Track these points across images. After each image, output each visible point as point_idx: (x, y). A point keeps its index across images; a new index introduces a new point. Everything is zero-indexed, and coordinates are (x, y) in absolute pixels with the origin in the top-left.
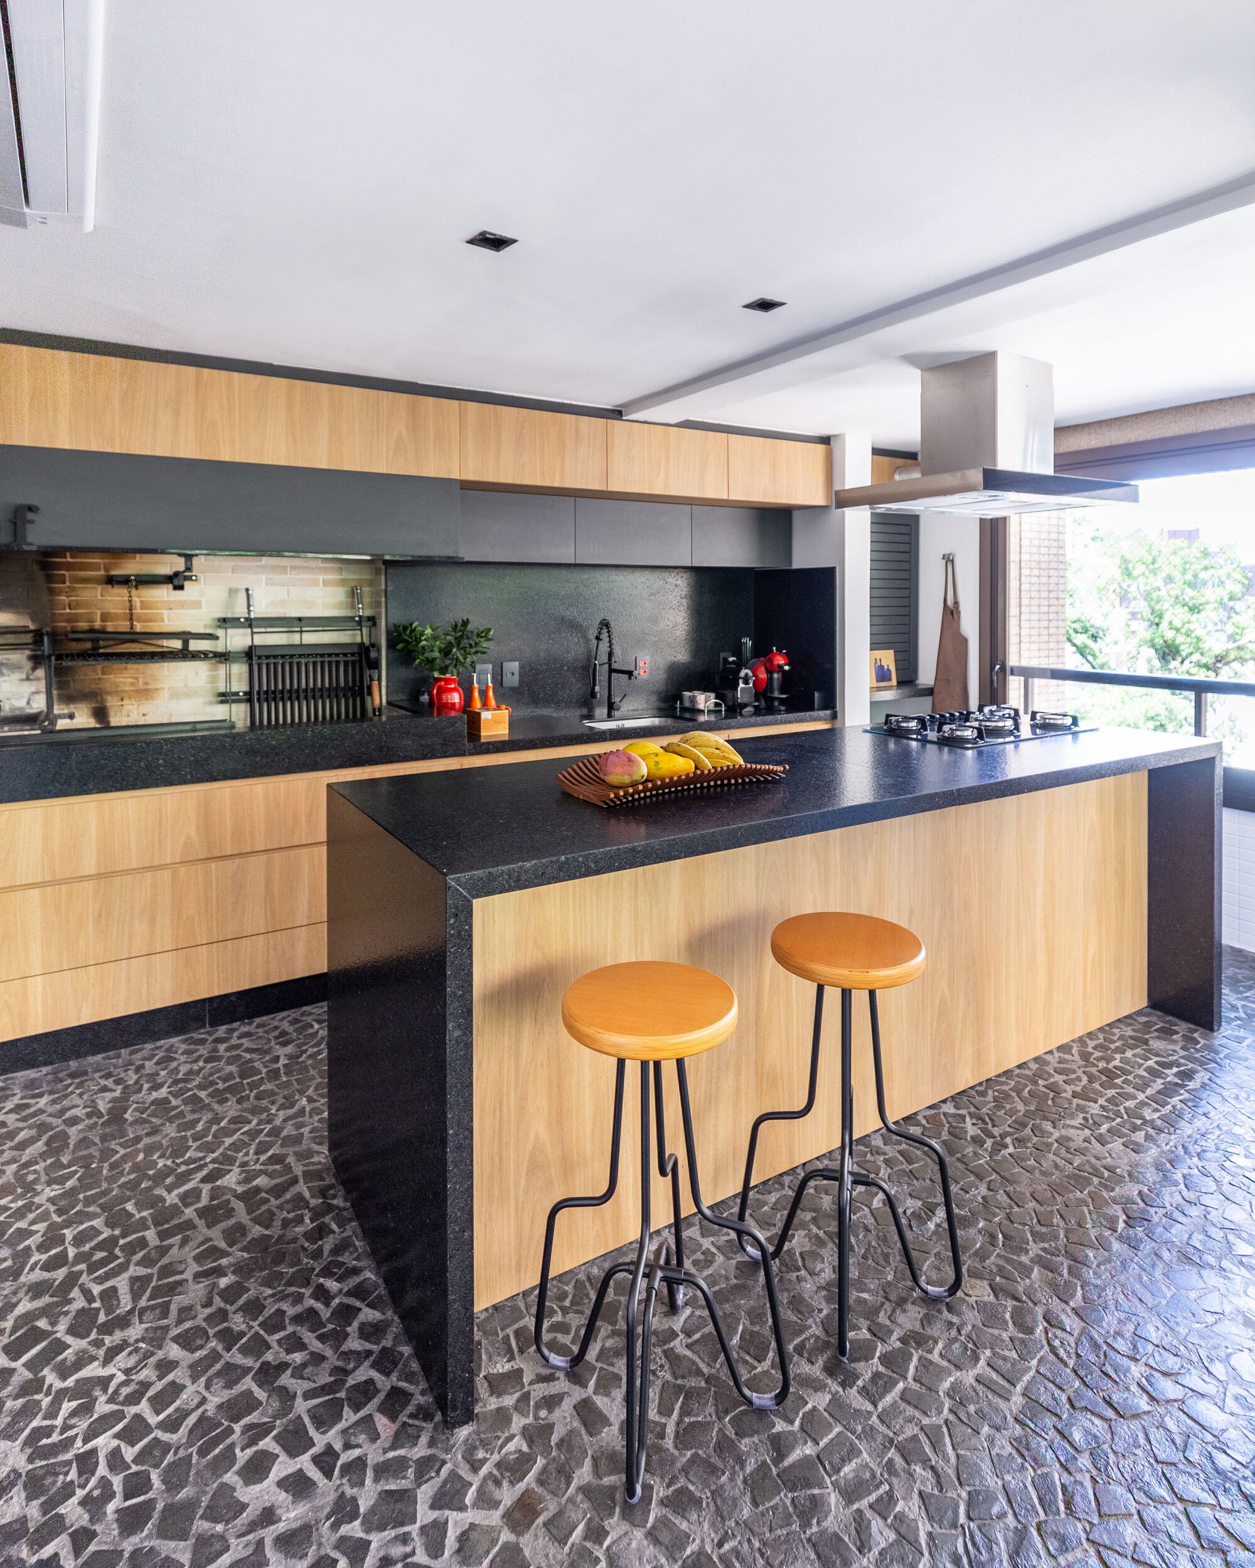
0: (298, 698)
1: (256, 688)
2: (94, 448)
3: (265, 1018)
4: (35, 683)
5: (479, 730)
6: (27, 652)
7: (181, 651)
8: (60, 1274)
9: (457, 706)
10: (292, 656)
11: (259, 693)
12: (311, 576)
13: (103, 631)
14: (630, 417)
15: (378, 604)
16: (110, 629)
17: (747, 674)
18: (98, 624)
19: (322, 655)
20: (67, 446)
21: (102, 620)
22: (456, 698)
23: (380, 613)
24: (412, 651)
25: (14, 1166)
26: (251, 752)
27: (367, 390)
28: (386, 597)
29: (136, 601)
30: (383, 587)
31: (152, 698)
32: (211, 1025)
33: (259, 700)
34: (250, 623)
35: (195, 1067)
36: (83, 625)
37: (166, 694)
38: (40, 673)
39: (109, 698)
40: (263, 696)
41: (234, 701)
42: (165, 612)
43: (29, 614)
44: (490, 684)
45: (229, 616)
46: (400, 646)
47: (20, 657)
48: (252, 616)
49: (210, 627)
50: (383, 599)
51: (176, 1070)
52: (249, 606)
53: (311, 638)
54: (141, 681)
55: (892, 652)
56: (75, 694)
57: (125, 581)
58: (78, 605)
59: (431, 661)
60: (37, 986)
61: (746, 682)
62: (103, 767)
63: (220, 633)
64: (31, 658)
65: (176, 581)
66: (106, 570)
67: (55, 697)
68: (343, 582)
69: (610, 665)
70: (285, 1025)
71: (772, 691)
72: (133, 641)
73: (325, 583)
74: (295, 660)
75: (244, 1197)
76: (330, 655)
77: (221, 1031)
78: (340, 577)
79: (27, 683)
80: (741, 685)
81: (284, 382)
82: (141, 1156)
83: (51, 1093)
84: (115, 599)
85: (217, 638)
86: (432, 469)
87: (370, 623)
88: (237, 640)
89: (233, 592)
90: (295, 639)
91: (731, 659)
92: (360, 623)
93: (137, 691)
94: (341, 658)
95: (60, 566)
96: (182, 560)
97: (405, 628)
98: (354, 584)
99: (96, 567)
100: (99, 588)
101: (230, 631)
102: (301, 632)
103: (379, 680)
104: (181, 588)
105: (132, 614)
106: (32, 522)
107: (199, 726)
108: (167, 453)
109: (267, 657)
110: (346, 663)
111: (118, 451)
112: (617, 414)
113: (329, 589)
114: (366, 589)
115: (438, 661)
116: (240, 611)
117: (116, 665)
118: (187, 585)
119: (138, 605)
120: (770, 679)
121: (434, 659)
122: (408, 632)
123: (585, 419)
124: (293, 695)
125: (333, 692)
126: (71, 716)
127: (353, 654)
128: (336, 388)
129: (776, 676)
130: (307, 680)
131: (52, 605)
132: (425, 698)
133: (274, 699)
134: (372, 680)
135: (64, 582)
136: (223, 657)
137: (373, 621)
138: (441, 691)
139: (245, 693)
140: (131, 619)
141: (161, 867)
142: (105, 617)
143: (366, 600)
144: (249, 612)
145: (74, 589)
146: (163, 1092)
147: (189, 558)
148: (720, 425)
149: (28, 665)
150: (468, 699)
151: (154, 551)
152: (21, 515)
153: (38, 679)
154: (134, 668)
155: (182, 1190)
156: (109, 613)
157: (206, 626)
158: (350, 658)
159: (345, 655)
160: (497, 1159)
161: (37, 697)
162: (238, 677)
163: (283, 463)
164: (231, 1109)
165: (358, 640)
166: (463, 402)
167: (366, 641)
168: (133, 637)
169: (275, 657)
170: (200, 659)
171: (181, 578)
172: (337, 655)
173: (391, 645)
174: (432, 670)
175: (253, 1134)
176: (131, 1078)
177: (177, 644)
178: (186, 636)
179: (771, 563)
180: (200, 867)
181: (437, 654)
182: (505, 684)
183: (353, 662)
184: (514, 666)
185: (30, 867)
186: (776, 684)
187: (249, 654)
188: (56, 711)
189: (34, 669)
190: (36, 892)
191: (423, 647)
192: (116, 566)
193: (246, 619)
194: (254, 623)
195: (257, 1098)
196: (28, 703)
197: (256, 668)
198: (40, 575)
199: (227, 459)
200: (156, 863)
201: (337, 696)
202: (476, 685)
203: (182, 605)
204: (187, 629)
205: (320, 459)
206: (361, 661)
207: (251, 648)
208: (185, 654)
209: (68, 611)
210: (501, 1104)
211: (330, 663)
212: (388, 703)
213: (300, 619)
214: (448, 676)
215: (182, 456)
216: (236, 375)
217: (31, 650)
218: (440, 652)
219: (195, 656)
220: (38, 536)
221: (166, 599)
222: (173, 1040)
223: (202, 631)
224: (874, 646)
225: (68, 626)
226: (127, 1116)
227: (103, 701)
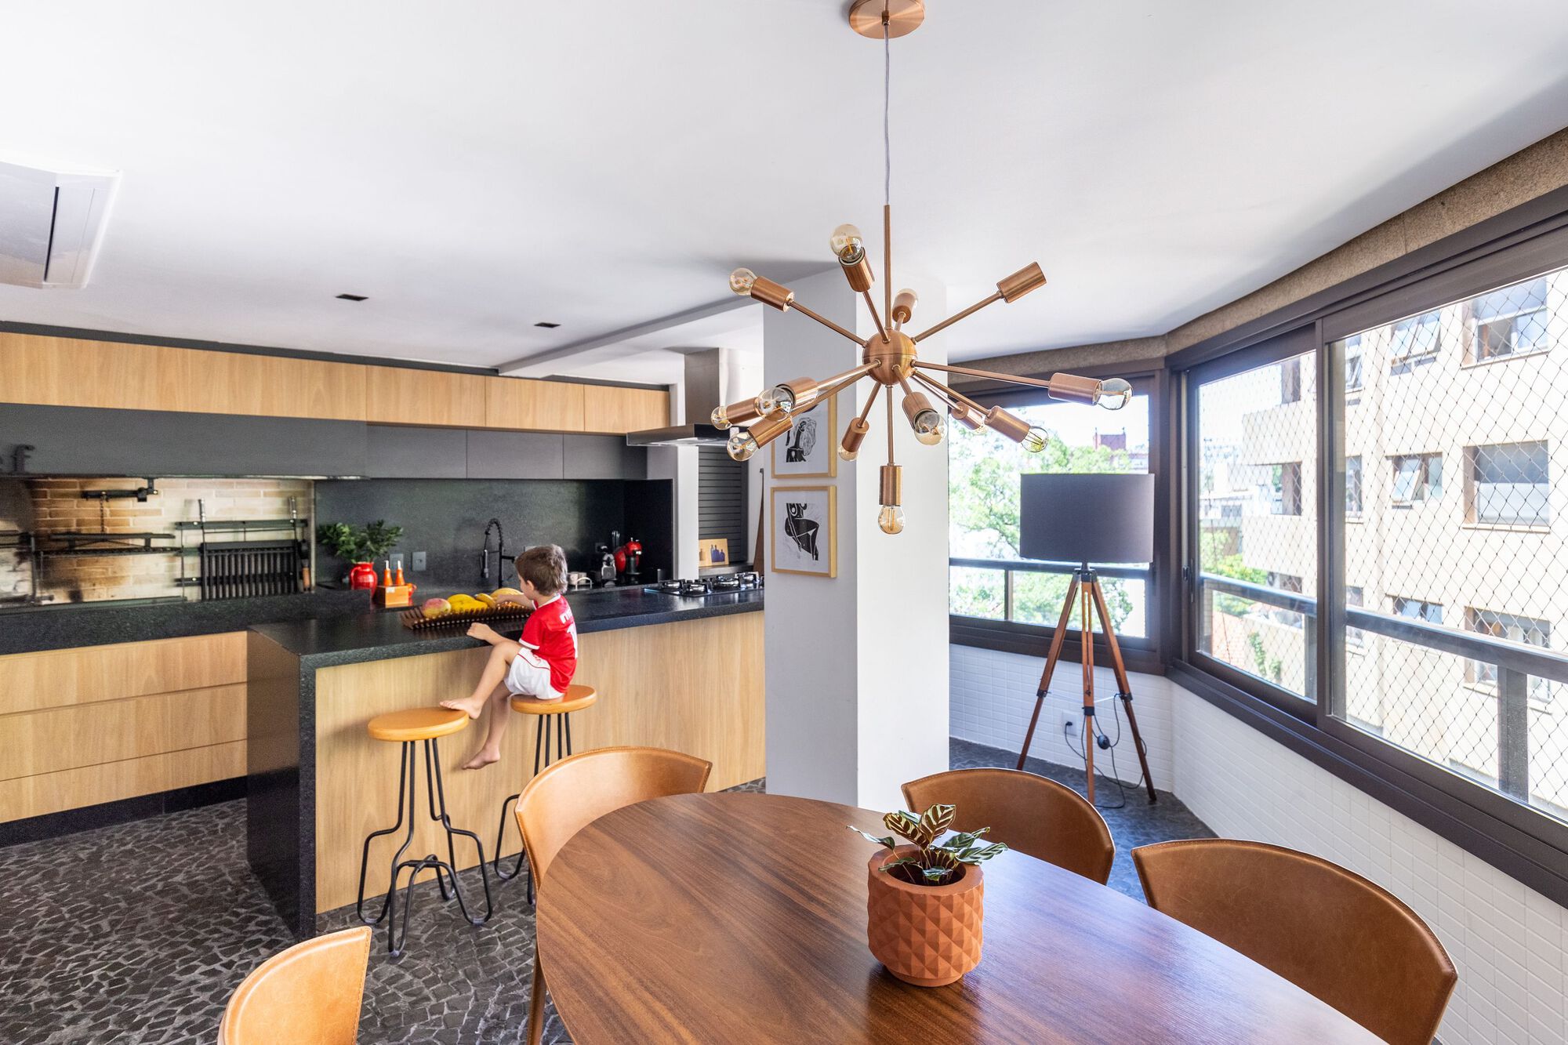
0: (242, 582)
1: (207, 575)
2: (78, 404)
3: (210, 806)
4: (20, 573)
5: (384, 602)
6: (14, 550)
7: (145, 547)
8: (61, 924)
9: (371, 585)
10: (237, 550)
11: (209, 579)
12: (255, 490)
13: (78, 533)
14: (505, 374)
15: (309, 510)
16: (84, 532)
17: (609, 558)
18: (74, 528)
19: (262, 549)
20: (56, 403)
21: (78, 525)
22: (370, 579)
23: (310, 517)
24: (335, 545)
25: (20, 886)
26: (199, 617)
27: (293, 360)
28: (315, 504)
29: (107, 510)
30: (313, 497)
31: (120, 584)
32: (166, 812)
33: (209, 584)
34: (202, 526)
35: (154, 833)
36: (62, 529)
37: (131, 580)
38: (26, 565)
39: (83, 584)
40: (212, 581)
41: (187, 585)
42: (131, 519)
43: (16, 521)
44: (400, 568)
45: (185, 520)
46: (325, 541)
47: (8, 554)
48: (204, 520)
49: (169, 529)
50: (313, 506)
51: (140, 836)
52: (201, 513)
53: (253, 536)
54: (110, 570)
55: (726, 540)
56: (54, 581)
57: (98, 495)
58: (57, 514)
59: (350, 552)
60: (29, 784)
61: (608, 564)
62: (84, 628)
63: (177, 533)
64: (17, 554)
65: (140, 495)
66: (81, 487)
67: (37, 584)
68: (280, 494)
69: (501, 553)
70: (225, 809)
71: (630, 571)
72: (103, 540)
73: (265, 494)
74: (240, 553)
75: (188, 885)
76: (269, 549)
77: (174, 815)
78: (277, 490)
79: (14, 574)
80: (605, 566)
81: (227, 355)
82: (114, 875)
83: (41, 853)
84: (91, 508)
85: (173, 537)
86: (344, 414)
87: (303, 524)
88: (193, 538)
89: (188, 502)
90: (240, 537)
91: (603, 547)
92: (294, 525)
93: (106, 578)
94: (278, 551)
95: (42, 485)
96: (146, 481)
97: (329, 527)
98: (289, 494)
99: (74, 485)
100: (75, 501)
101: (185, 532)
102: (245, 532)
103: (309, 567)
104: (144, 500)
105: (103, 521)
106: (29, 457)
107: (158, 600)
108: (135, 407)
109: (216, 551)
110: (282, 555)
111: (96, 406)
112: (494, 372)
113: (269, 499)
114: (300, 499)
115: (355, 552)
116: (194, 517)
117: (88, 558)
118: (149, 497)
119: (108, 513)
120: (628, 562)
121: (352, 550)
122: (332, 531)
123: (467, 377)
124: (238, 580)
125: (271, 577)
126: (51, 598)
127: (288, 548)
128: (268, 358)
129: (632, 559)
130: (251, 567)
131: (37, 515)
132: (346, 580)
133: (222, 583)
134: (303, 567)
135: (46, 497)
136: (179, 551)
137: (305, 523)
138: (357, 573)
139: (197, 579)
140: (102, 524)
141: (126, 699)
142: (79, 523)
143: (300, 507)
144: (201, 517)
145: (54, 502)
146: (129, 846)
147: (151, 480)
148: (578, 378)
149: (14, 560)
150: (381, 580)
151: (124, 476)
152: (19, 453)
153: (23, 571)
154: (105, 560)
155: (143, 886)
156: (83, 520)
157: (165, 529)
158: (286, 551)
159: (282, 548)
160: (342, 825)
161: (22, 584)
162: (192, 567)
163: (225, 412)
164: (181, 849)
165: (293, 537)
166: (369, 366)
167: (299, 538)
168: (104, 537)
169: (222, 551)
170: (160, 552)
171: (144, 492)
172: (274, 549)
173: (319, 541)
174: (350, 558)
175: (194, 860)
176: (105, 842)
177: (141, 542)
178: (148, 537)
179: (631, 475)
180: (158, 698)
181: (353, 547)
182: (414, 569)
183: (289, 555)
184: (423, 555)
185: (25, 698)
186: (632, 565)
187: (201, 549)
188: (38, 595)
189: (20, 563)
190: (29, 718)
191: (343, 542)
192: (90, 484)
193: (199, 523)
194: (205, 526)
195: (200, 843)
196: (15, 589)
197: (206, 560)
198: (25, 491)
199: (182, 410)
200: (124, 696)
201: (274, 580)
202: (388, 569)
203: (145, 513)
204: (149, 531)
205: (255, 409)
206: (294, 554)
207: (202, 544)
208: (147, 549)
209: (49, 518)
210: (345, 794)
211: (269, 555)
212: (318, 584)
213: (244, 522)
214: (364, 563)
215: (146, 408)
216: (189, 351)
217: (18, 548)
218: (356, 544)
219: (156, 550)
220: (33, 465)
221: (131, 508)
222: (137, 822)
223: (161, 532)
224: (702, 536)
225: (49, 530)
226: (103, 858)
227: (78, 587)
